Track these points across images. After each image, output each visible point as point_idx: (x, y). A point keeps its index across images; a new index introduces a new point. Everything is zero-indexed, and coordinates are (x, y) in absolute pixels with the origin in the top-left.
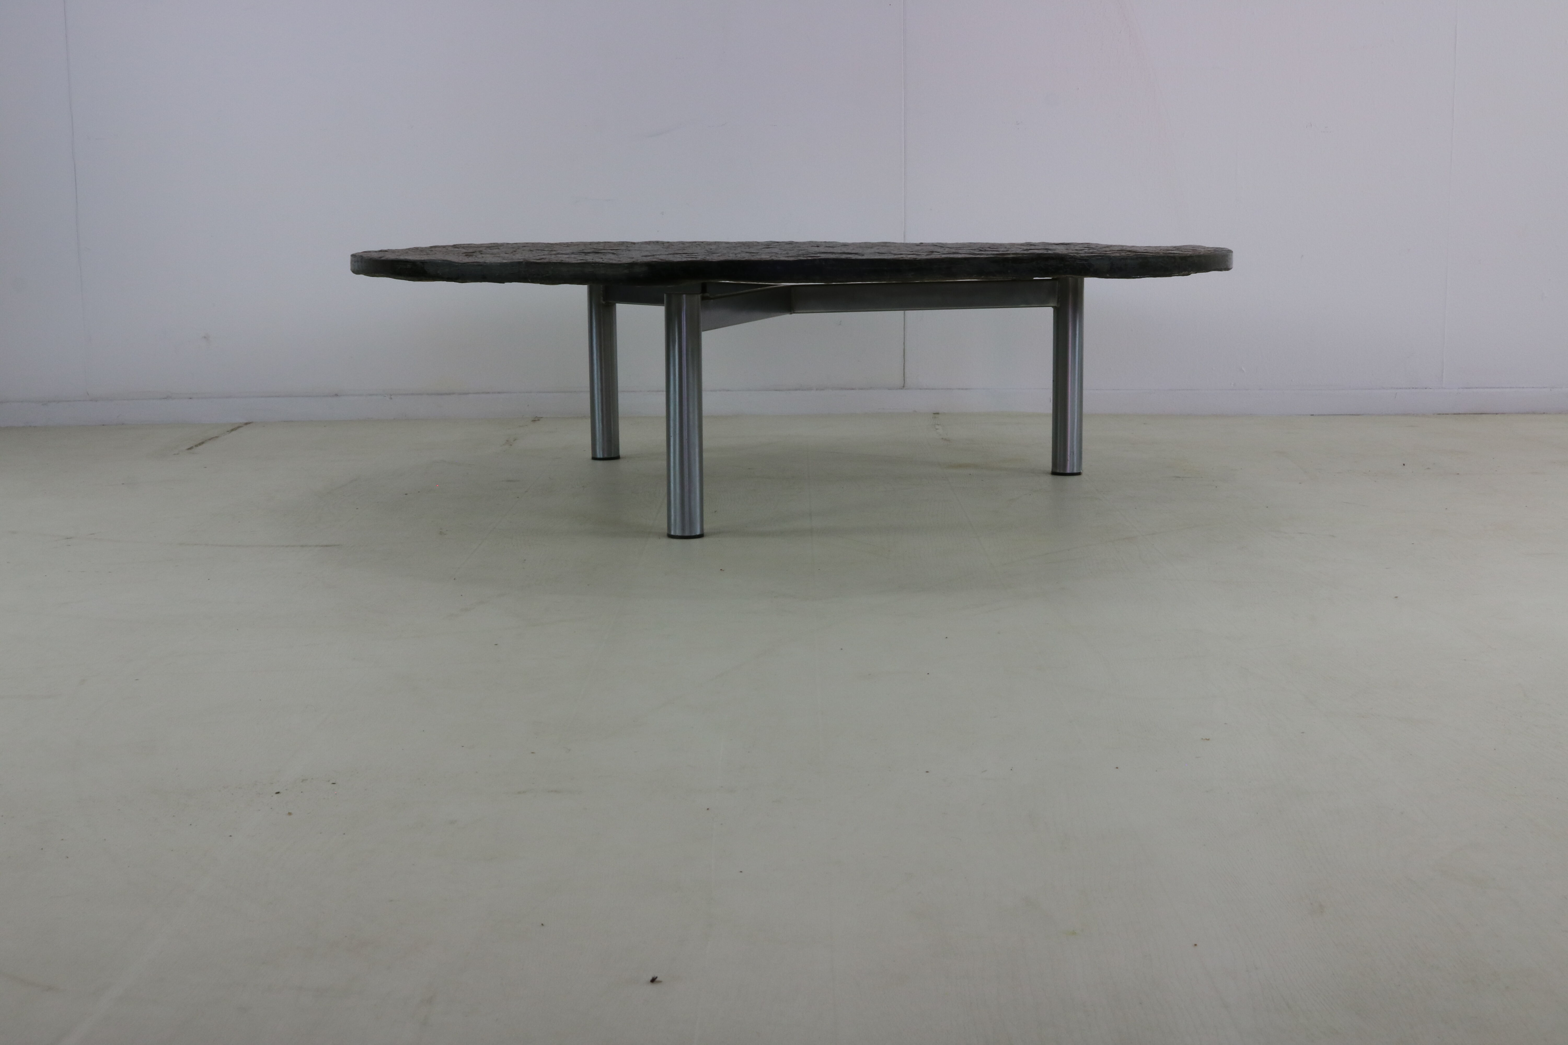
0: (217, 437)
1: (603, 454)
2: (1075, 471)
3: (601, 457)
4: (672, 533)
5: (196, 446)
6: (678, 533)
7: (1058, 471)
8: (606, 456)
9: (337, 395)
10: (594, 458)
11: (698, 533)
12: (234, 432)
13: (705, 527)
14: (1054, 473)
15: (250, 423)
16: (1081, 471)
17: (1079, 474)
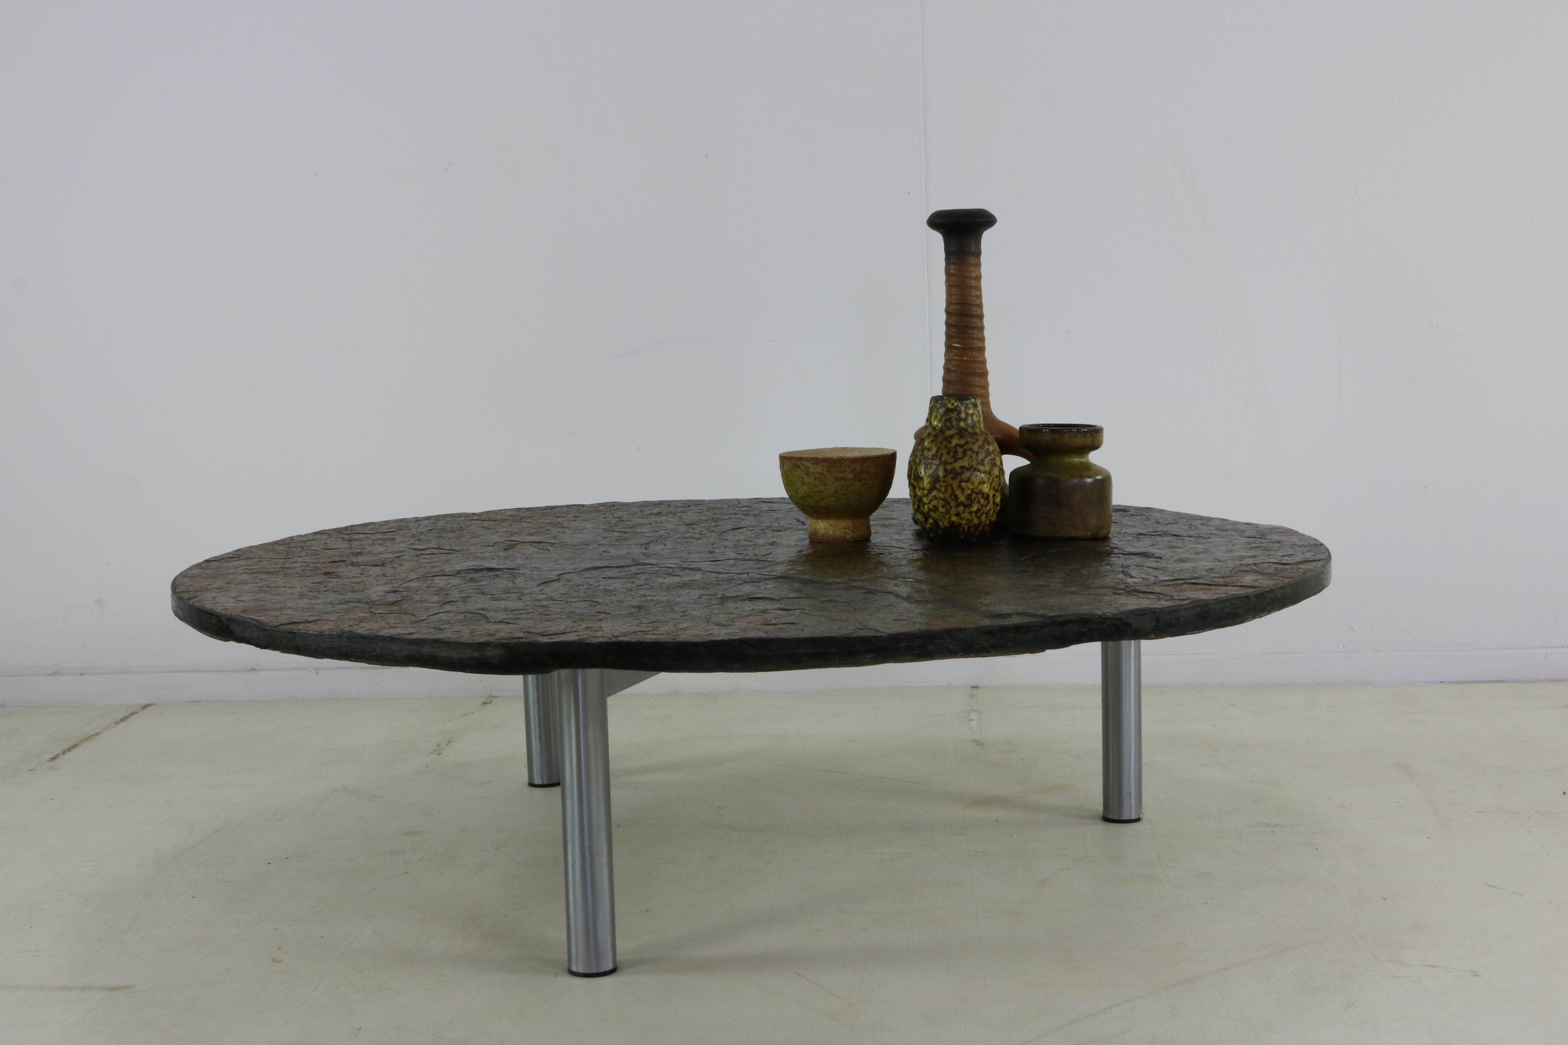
0: (97, 734)
1: (542, 780)
2: (1133, 817)
3: (540, 783)
4: (574, 969)
5: (64, 753)
6: (581, 970)
7: (1111, 817)
8: (545, 782)
9: (253, 670)
10: (532, 785)
11: (610, 967)
12: (122, 725)
13: (618, 958)
14: (1106, 819)
15: (150, 705)
16: (1141, 816)
17: (1138, 820)
